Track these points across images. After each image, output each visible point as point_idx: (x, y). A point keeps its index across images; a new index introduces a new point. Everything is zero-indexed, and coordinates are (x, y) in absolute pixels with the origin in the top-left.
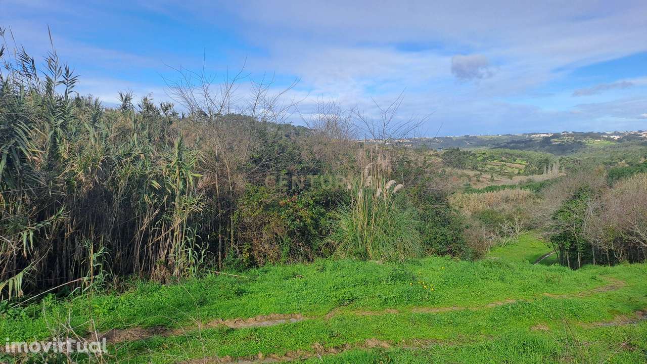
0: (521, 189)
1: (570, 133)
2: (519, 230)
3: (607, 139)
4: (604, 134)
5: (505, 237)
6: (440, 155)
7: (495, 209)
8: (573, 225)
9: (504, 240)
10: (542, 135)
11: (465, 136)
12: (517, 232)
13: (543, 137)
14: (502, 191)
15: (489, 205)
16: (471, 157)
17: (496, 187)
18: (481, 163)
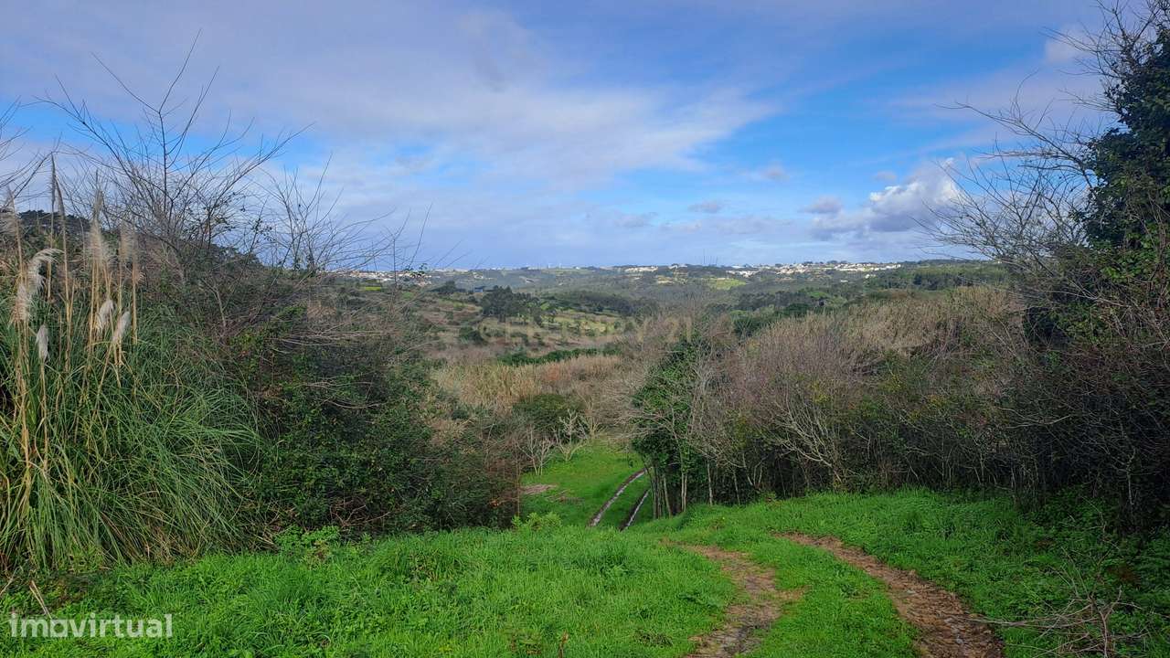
0: (605, 355)
1: (683, 266)
2: (595, 429)
3: (734, 276)
4: (730, 268)
5: (570, 443)
6: (479, 300)
7: (562, 392)
8: (671, 418)
9: (568, 450)
10: (642, 269)
11: (522, 269)
12: (592, 431)
13: (644, 272)
14: (573, 360)
15: (552, 386)
16: (530, 304)
17: (565, 352)
18: (547, 313)
